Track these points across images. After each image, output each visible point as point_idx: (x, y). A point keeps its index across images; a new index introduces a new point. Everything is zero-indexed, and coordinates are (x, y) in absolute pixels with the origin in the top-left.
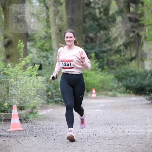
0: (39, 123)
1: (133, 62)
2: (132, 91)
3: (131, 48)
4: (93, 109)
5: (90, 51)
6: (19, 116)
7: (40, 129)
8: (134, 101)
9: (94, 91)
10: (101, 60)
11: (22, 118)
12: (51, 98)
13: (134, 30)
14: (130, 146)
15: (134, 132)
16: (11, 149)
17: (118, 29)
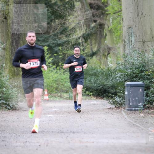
1: (94, 57)
2: (91, 93)
3: (91, 41)
4: (45, 114)
5: (43, 44)
8: (94, 104)
9: (46, 93)
10: (56, 55)
13: (95, 19)
15: (93, 142)
17: (76, 17)
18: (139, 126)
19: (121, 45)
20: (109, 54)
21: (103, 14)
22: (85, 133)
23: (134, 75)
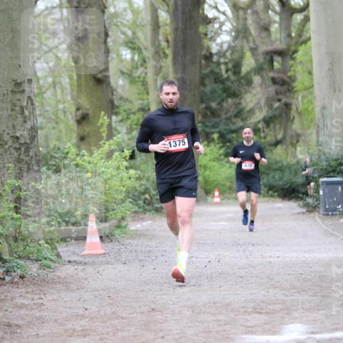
0: (130, 243)
1: (279, 147)
2: (276, 194)
3: (275, 125)
4: (215, 221)
5: (212, 130)
6: (99, 231)
7: (131, 252)
8: (280, 208)
9: (217, 193)
10: (228, 144)
11: (103, 235)
12: (149, 204)
13: (280, 97)
14: (272, 279)
15: (279, 257)
16: (86, 282)
17: (255, 95)
18: (338, 235)
19: (313, 131)
20: (298, 141)
21: (289, 90)
22: (267, 245)
23: (331, 170)
